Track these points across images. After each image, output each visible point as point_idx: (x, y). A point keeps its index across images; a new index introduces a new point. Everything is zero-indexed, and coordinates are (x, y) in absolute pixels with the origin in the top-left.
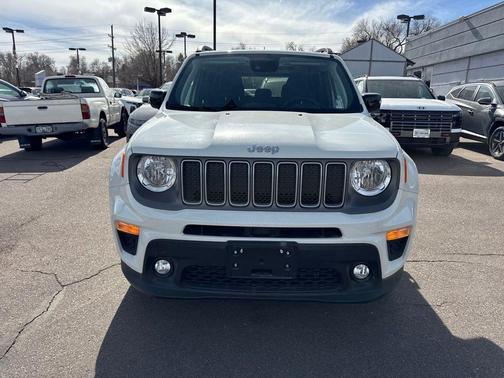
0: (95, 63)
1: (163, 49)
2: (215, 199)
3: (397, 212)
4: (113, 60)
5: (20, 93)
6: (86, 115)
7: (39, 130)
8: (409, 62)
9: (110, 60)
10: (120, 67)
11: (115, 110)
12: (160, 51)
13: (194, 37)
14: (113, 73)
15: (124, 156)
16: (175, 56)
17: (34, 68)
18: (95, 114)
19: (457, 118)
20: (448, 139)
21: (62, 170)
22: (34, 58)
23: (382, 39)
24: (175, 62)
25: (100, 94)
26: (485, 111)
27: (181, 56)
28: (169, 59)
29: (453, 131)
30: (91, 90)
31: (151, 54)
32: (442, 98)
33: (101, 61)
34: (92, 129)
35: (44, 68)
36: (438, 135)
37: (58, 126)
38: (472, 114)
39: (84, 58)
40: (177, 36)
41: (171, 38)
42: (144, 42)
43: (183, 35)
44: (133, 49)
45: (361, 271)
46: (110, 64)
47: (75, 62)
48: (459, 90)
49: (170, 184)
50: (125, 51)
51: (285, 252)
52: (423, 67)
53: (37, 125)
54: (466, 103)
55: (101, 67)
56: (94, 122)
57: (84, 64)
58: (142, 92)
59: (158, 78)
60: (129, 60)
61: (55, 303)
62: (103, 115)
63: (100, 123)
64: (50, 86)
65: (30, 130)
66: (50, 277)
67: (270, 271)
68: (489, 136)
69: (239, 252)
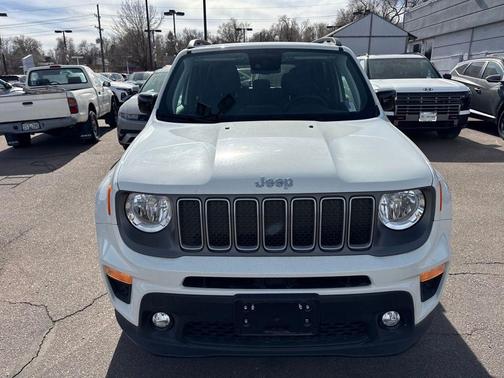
0: (83, 45)
1: (152, 28)
2: (219, 243)
3: (432, 250)
4: (100, 41)
5: (5, 85)
6: (74, 109)
7: (26, 127)
8: (411, 37)
9: (98, 41)
10: (109, 48)
11: (104, 100)
12: (148, 31)
13: (183, 14)
14: (102, 55)
15: (109, 191)
16: (164, 34)
17: (21, 52)
18: (84, 107)
19: (465, 99)
20: (456, 122)
21: (52, 171)
22: (20, 42)
23: (379, 9)
24: (165, 40)
25: (88, 84)
26: (493, 89)
27: (170, 34)
28: (158, 38)
29: (462, 113)
30: (77, 81)
31: (140, 34)
32: (448, 77)
33: (89, 42)
34: (82, 123)
35: (31, 52)
36: (445, 117)
37: (45, 122)
38: (479, 93)
39: (71, 40)
40: (166, 14)
41: (159, 16)
42: (132, 22)
43: (172, 12)
44: (121, 30)
45: (389, 317)
46: (98, 46)
47: (62, 44)
48: (465, 66)
49: (165, 223)
50: (113, 30)
51: (304, 307)
52: (423, 40)
53: (23, 122)
54: (472, 80)
55: (89, 49)
56: (83, 116)
57: (71, 46)
58: (132, 75)
59: (148, 61)
60: (117, 41)
61: (46, 345)
62: (92, 107)
63: (90, 116)
64: (34, 77)
65: (16, 128)
66: (40, 310)
67: (286, 328)
68: (498, 115)
69: (249, 307)
